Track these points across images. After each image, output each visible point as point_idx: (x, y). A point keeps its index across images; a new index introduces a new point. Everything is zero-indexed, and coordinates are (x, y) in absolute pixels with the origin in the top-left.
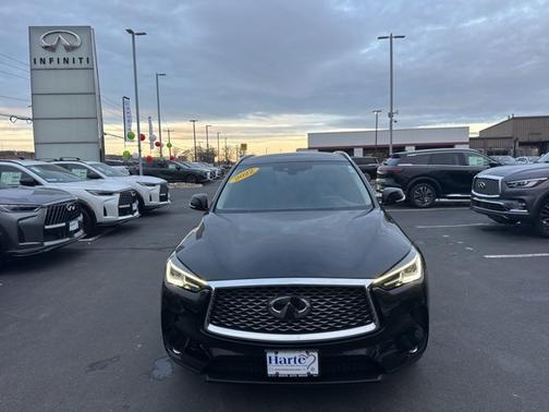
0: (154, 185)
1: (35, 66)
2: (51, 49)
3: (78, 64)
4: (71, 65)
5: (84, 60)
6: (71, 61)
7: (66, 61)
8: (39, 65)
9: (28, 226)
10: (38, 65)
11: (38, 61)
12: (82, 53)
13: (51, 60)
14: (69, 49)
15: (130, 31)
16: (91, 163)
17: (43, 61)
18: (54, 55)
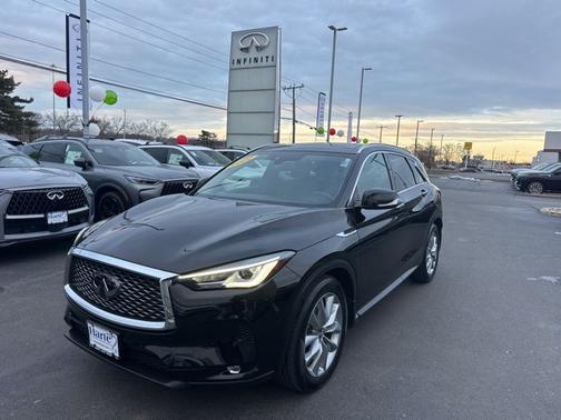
1: (233, 67)
2: (246, 50)
3: (264, 63)
4: (259, 63)
5: (270, 59)
6: (259, 60)
7: (256, 60)
8: (236, 66)
11: (236, 61)
12: (268, 52)
13: (245, 60)
14: (259, 49)
15: (332, 28)
17: (239, 61)
18: (247, 56)
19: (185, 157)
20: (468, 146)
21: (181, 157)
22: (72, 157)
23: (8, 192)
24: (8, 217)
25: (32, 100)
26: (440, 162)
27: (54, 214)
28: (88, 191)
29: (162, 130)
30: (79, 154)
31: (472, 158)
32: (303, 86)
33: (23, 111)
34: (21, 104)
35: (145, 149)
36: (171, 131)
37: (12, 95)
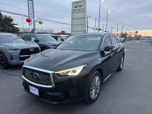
3: (81, 10)
8: (73, 12)
12: (82, 7)
13: (76, 10)
14: (80, 6)
17: (74, 10)
18: (77, 9)
19: (62, 38)
20: (137, 32)
21: (61, 38)
22: (33, 39)
23: (20, 49)
24: (20, 56)
25: (17, 24)
26: (128, 37)
27: (32, 55)
28: (40, 48)
29: (51, 31)
30: (35, 38)
31: (138, 36)
32: (90, 17)
33: (16, 27)
34: (15, 25)
35: (51, 36)
36: (54, 31)
37: (12, 23)
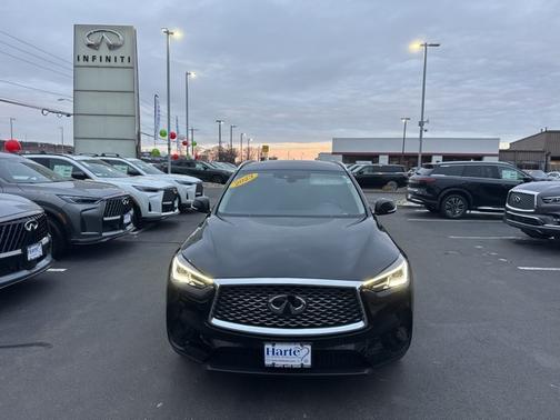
0: (190, 184)
1: (78, 64)
2: (95, 47)
3: (119, 63)
4: (113, 63)
5: (126, 60)
6: (113, 59)
7: (108, 59)
9: (91, 217)
10: (81, 62)
11: (81, 58)
13: (94, 58)
14: (112, 47)
16: (131, 160)
17: (86, 59)
18: (97, 53)
19: (76, 168)
20: (266, 149)
27: (33, 248)
